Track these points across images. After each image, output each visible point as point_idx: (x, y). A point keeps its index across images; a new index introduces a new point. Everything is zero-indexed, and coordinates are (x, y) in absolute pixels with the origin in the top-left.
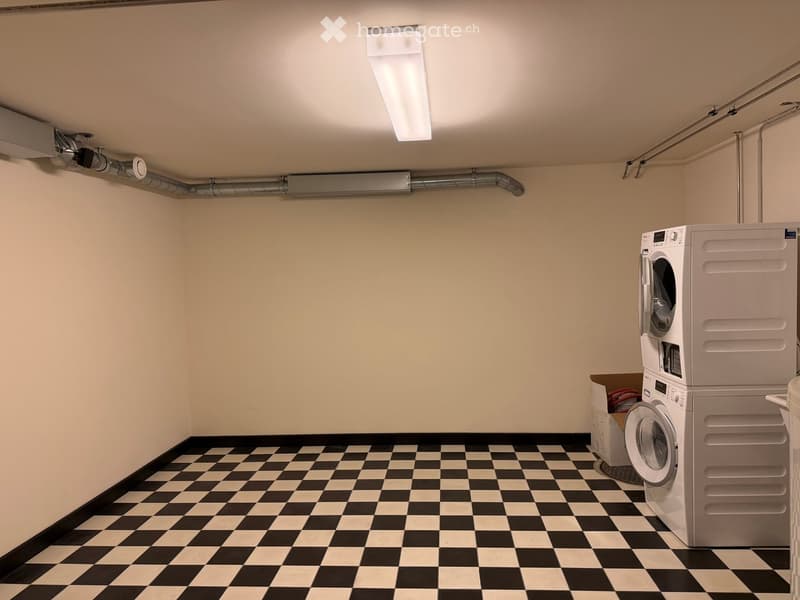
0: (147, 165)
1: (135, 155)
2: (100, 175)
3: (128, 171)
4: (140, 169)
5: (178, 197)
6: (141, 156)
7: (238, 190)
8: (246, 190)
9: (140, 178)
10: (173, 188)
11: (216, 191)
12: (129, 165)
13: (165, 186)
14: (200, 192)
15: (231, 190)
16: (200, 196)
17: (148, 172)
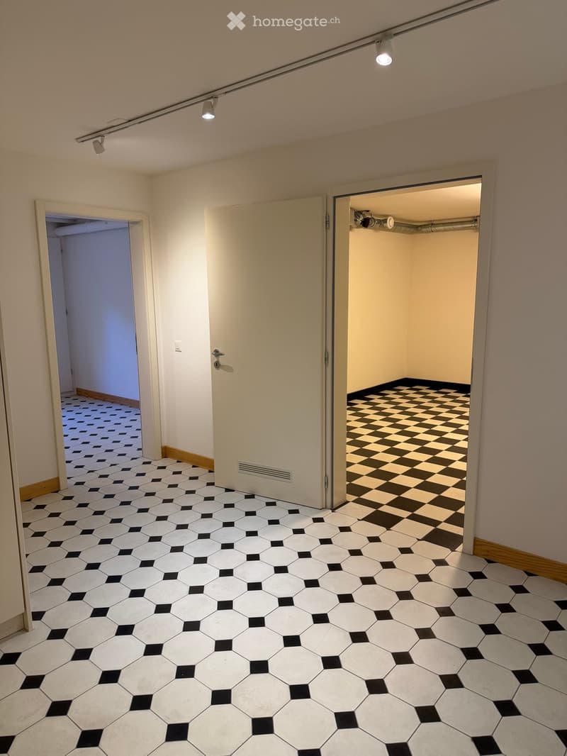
0: (394, 219)
1: (388, 216)
2: (373, 228)
3: (385, 225)
4: (390, 223)
5: (412, 233)
6: (391, 216)
7: (447, 227)
8: (451, 227)
9: (390, 228)
10: (408, 229)
11: (433, 229)
12: (385, 221)
13: (403, 228)
14: (424, 230)
15: (442, 228)
16: (423, 232)
17: (395, 223)
